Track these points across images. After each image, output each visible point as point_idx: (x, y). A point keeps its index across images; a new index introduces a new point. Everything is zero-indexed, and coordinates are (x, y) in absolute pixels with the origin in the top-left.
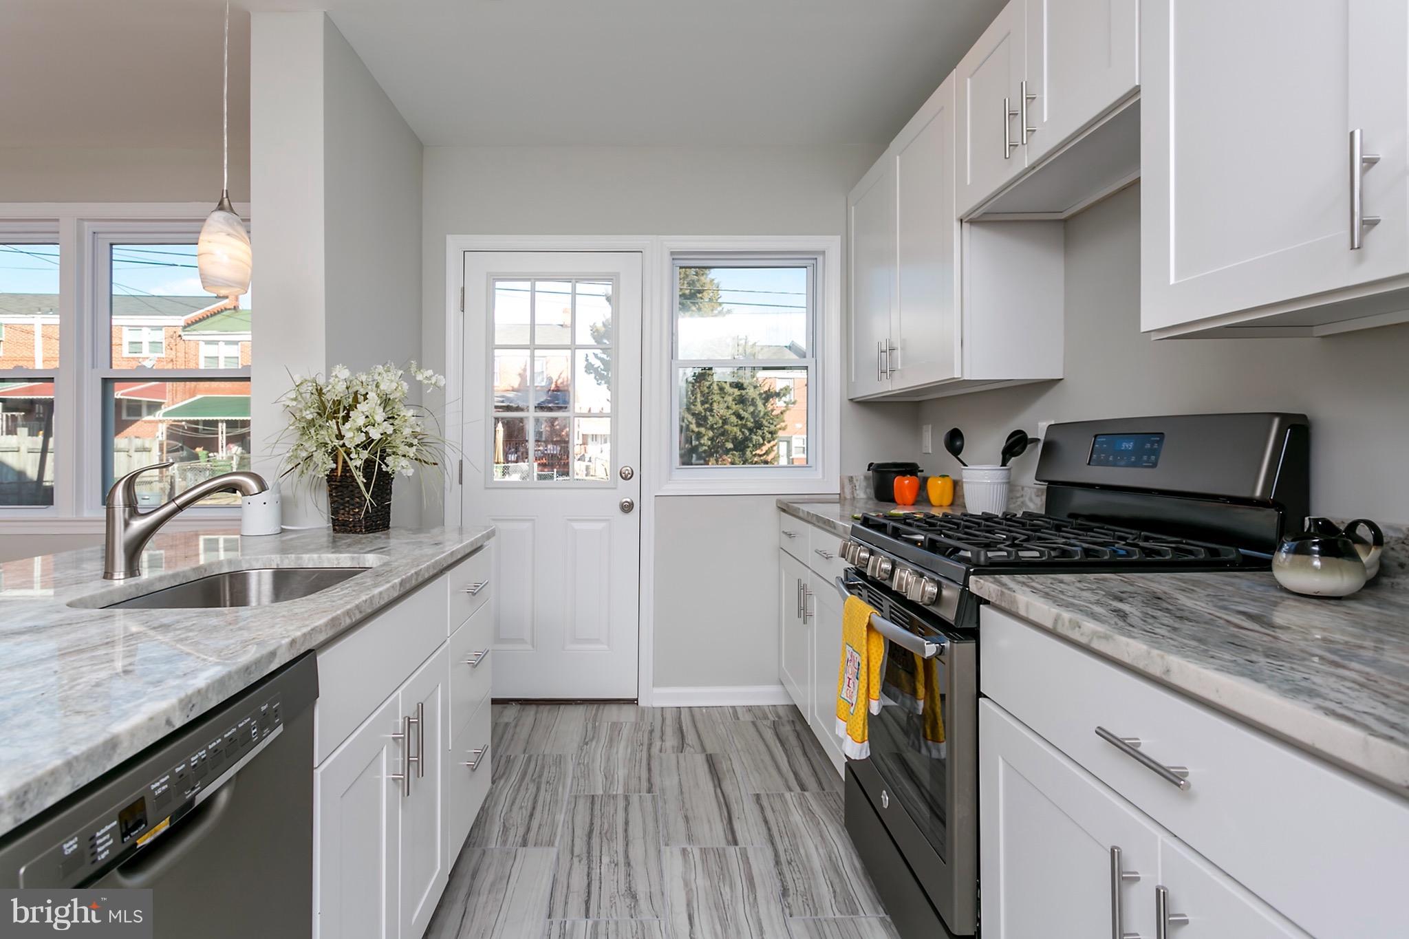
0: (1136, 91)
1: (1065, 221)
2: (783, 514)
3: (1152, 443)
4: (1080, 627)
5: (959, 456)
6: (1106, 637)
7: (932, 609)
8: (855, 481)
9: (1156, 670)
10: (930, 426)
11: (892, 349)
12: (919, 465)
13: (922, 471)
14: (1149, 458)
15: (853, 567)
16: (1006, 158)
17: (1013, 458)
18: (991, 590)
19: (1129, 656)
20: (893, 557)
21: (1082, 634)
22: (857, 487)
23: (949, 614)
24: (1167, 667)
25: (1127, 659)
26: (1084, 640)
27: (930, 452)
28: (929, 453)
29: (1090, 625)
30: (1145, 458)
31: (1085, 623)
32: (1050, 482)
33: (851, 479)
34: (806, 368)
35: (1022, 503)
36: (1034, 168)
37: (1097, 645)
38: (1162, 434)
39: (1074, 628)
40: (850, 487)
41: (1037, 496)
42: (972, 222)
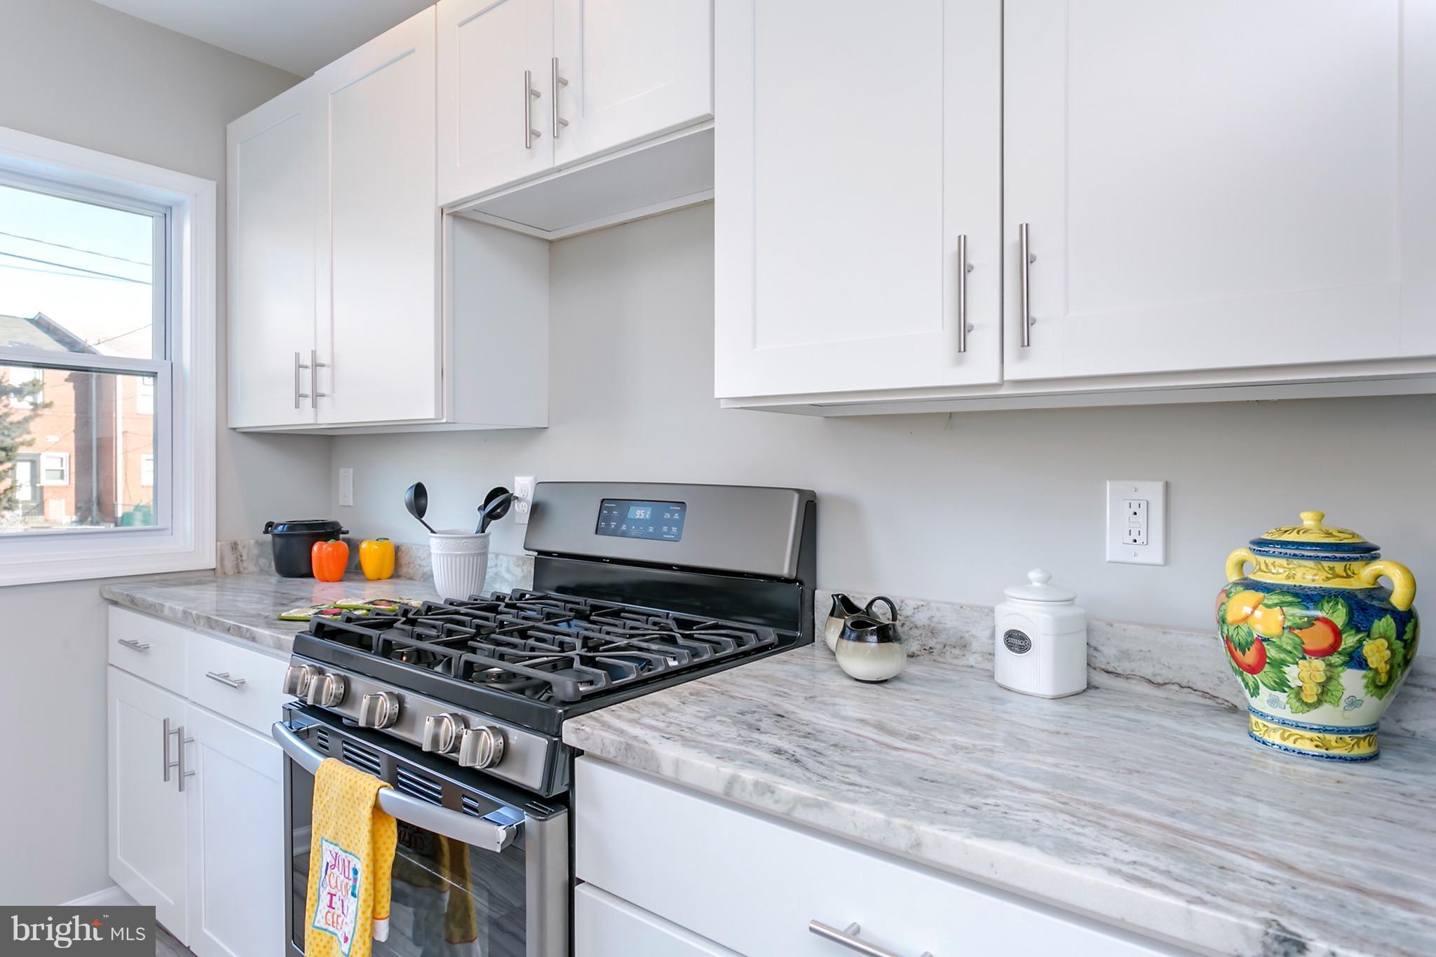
0: (710, 118)
1: (551, 242)
2: (112, 608)
3: (672, 513)
4: (773, 792)
5: (423, 519)
6: (819, 805)
7: (497, 772)
8: (240, 547)
9: (900, 842)
10: (352, 470)
11: (316, 365)
12: (342, 525)
13: (347, 532)
14: (670, 529)
15: (297, 699)
16: (527, 147)
17: (493, 521)
18: (607, 742)
19: (856, 827)
20: (397, 690)
21: (776, 802)
22: (245, 558)
23: (533, 779)
24: (916, 840)
25: (851, 831)
26: (780, 809)
27: (351, 504)
28: (350, 506)
29: (789, 789)
30: (665, 529)
31: (781, 786)
32: (540, 552)
33: (234, 546)
34: (154, 375)
35: (496, 574)
36: (560, 171)
37: (801, 814)
38: (683, 503)
39: (763, 794)
40: (233, 557)
41: (518, 566)
42: (456, 216)
